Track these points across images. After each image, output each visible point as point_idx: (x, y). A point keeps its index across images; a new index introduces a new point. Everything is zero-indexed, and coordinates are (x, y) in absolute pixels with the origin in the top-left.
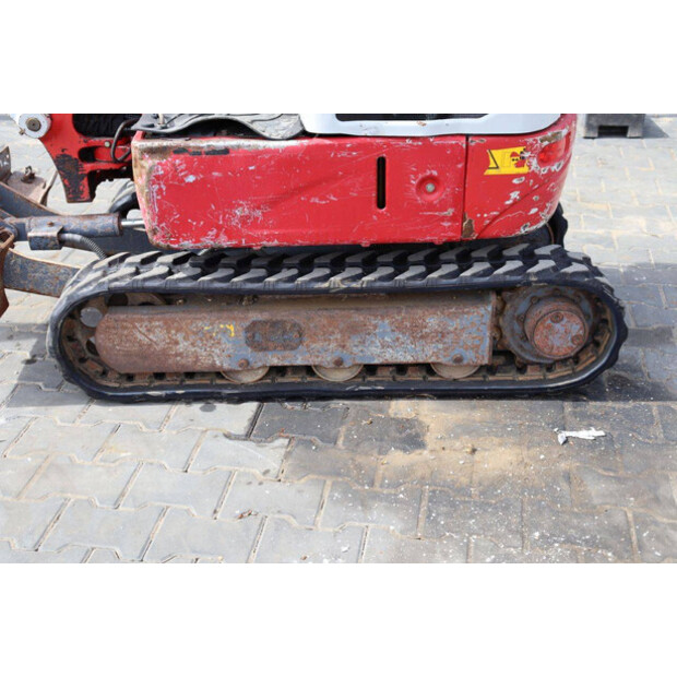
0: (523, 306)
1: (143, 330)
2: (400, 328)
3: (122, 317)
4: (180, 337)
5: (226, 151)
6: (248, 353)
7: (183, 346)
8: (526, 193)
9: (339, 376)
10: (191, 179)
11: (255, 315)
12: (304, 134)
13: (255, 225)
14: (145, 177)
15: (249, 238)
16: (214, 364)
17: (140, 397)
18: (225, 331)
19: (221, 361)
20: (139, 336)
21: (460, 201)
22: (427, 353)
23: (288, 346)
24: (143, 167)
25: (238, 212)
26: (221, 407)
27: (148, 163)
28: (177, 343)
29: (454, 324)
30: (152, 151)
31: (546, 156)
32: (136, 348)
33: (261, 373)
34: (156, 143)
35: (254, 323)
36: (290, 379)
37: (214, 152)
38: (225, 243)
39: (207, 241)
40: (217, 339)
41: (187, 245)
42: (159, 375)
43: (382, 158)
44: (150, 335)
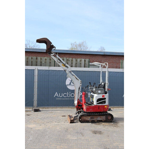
0: (107, 116)
2: (100, 117)
3: (83, 117)
7: (87, 119)
8: (107, 109)
10: (88, 108)
11: (91, 117)
19: (89, 120)
21: (103, 109)
22: (102, 119)
23: (93, 119)
26: (89, 123)
31: (108, 106)
37: (90, 106)
38: (90, 112)
39: (89, 112)
40: (89, 118)
41: (88, 112)
42: (84, 121)
43: (99, 106)
44: (85, 118)
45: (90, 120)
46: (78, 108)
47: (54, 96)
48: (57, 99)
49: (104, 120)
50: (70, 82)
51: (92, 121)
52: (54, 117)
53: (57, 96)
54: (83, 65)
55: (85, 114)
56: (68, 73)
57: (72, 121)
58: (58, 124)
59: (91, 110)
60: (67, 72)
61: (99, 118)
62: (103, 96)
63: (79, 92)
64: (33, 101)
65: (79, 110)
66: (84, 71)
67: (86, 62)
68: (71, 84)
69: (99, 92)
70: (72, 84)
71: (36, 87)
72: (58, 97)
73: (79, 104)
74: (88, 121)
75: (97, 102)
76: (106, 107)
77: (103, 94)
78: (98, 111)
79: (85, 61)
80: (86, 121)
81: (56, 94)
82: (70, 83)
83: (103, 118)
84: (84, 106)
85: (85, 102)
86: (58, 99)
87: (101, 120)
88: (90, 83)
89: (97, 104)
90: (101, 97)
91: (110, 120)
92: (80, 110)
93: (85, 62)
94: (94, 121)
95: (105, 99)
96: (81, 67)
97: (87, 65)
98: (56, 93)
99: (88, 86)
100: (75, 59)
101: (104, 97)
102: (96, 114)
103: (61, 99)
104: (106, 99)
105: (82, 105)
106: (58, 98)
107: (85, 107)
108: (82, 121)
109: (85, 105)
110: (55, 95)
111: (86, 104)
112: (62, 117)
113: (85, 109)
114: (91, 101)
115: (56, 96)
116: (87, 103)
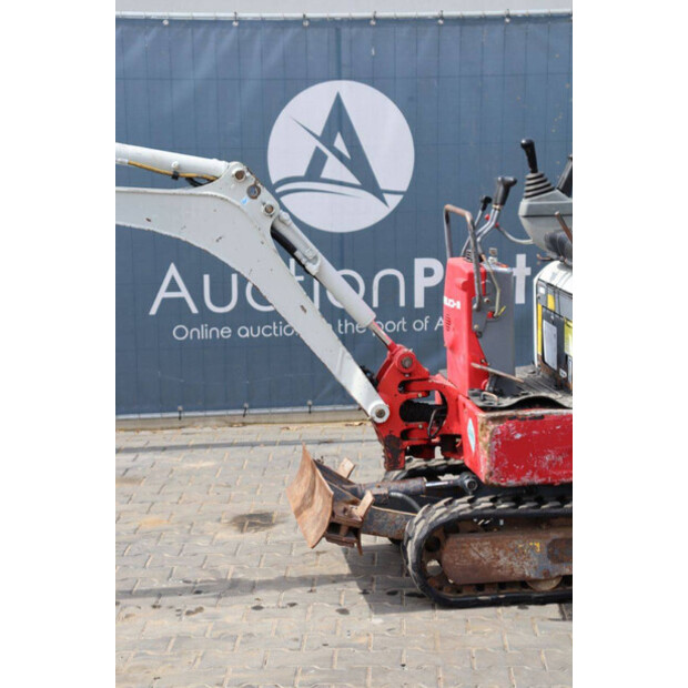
1: (476, 549)
3: (463, 539)
4: (501, 553)
5: (542, 417)
6: (549, 564)
7: (503, 561)
10: (518, 436)
13: (558, 467)
14: (488, 436)
15: (554, 476)
16: (524, 575)
17: (473, 601)
18: (534, 548)
19: (530, 573)
20: (473, 554)
24: (487, 430)
25: (547, 458)
26: (532, 608)
27: (491, 427)
28: (499, 558)
30: (494, 419)
32: (469, 564)
33: (555, 583)
34: (497, 414)
35: (554, 541)
37: (535, 418)
38: (537, 480)
39: (525, 480)
40: (526, 556)
41: (512, 482)
42: (480, 587)
44: (481, 553)
45: (547, 577)
46: (405, 435)
47: (153, 311)
48: (181, 333)
50: (317, 150)
52: (147, 535)
53: (182, 300)
55: (484, 503)
58: (182, 638)
65: (417, 463)
66: (462, 21)
68: (325, 174)
70: (334, 168)
72: (194, 310)
73: (417, 397)
74: (524, 583)
80: (502, 585)
81: (173, 287)
82: (318, 161)
84: (464, 414)
85: (477, 378)
86: (189, 334)
88: (529, 148)
92: (431, 456)
98: (173, 271)
99: (508, 186)
103: (224, 332)
105: (443, 410)
106: (193, 321)
107: (477, 436)
108: (457, 589)
109: (484, 409)
110: (163, 294)
111: (494, 399)
112: (231, 535)
113: (476, 456)
114: (551, 360)
115: (174, 308)
116: (502, 386)
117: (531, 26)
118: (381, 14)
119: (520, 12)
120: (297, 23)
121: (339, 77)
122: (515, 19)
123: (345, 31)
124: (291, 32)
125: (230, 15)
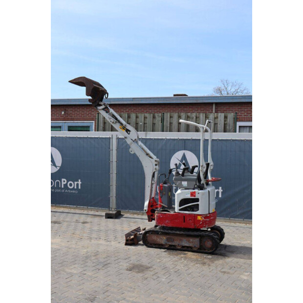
2: (187, 240)
4: (158, 238)
7: (158, 240)
8: (203, 223)
9: (179, 248)
10: (161, 217)
11: (168, 236)
12: (175, 212)
13: (169, 223)
16: (162, 243)
18: (164, 238)
20: (153, 238)
21: (194, 223)
22: (191, 245)
23: (172, 242)
25: (167, 221)
29: (194, 241)
31: (205, 218)
32: (152, 240)
33: (168, 246)
36: (173, 247)
37: (165, 214)
38: (165, 225)
39: (163, 225)
40: (162, 240)
42: (155, 245)
43: (184, 216)
44: (155, 238)
45: (167, 244)
46: (152, 215)
49: (196, 247)
51: (170, 245)
54: (221, 126)
56: (131, 143)
57: (129, 242)
59: (167, 223)
60: (129, 141)
61: (185, 243)
62: (193, 194)
63: (153, 182)
64: (109, 198)
67: (228, 120)
69: (185, 184)
71: (115, 171)
74: (162, 245)
75: (180, 206)
76: (199, 218)
77: (194, 189)
78: (183, 225)
79: (226, 117)
80: (159, 245)
83: (194, 242)
87: (191, 247)
89: (180, 210)
90: (189, 196)
91: (211, 248)
93: (225, 121)
94: (174, 246)
95: (197, 200)
96: (217, 132)
97: (229, 126)
100: (204, 115)
101: (195, 196)
102: (178, 232)
104: (200, 200)
108: (151, 244)
117: (223, 142)
118: (193, 138)
119: (220, 139)
120: (177, 139)
121: (185, 150)
122: (219, 140)
123: (186, 141)
124: (175, 141)
125: (165, 138)
